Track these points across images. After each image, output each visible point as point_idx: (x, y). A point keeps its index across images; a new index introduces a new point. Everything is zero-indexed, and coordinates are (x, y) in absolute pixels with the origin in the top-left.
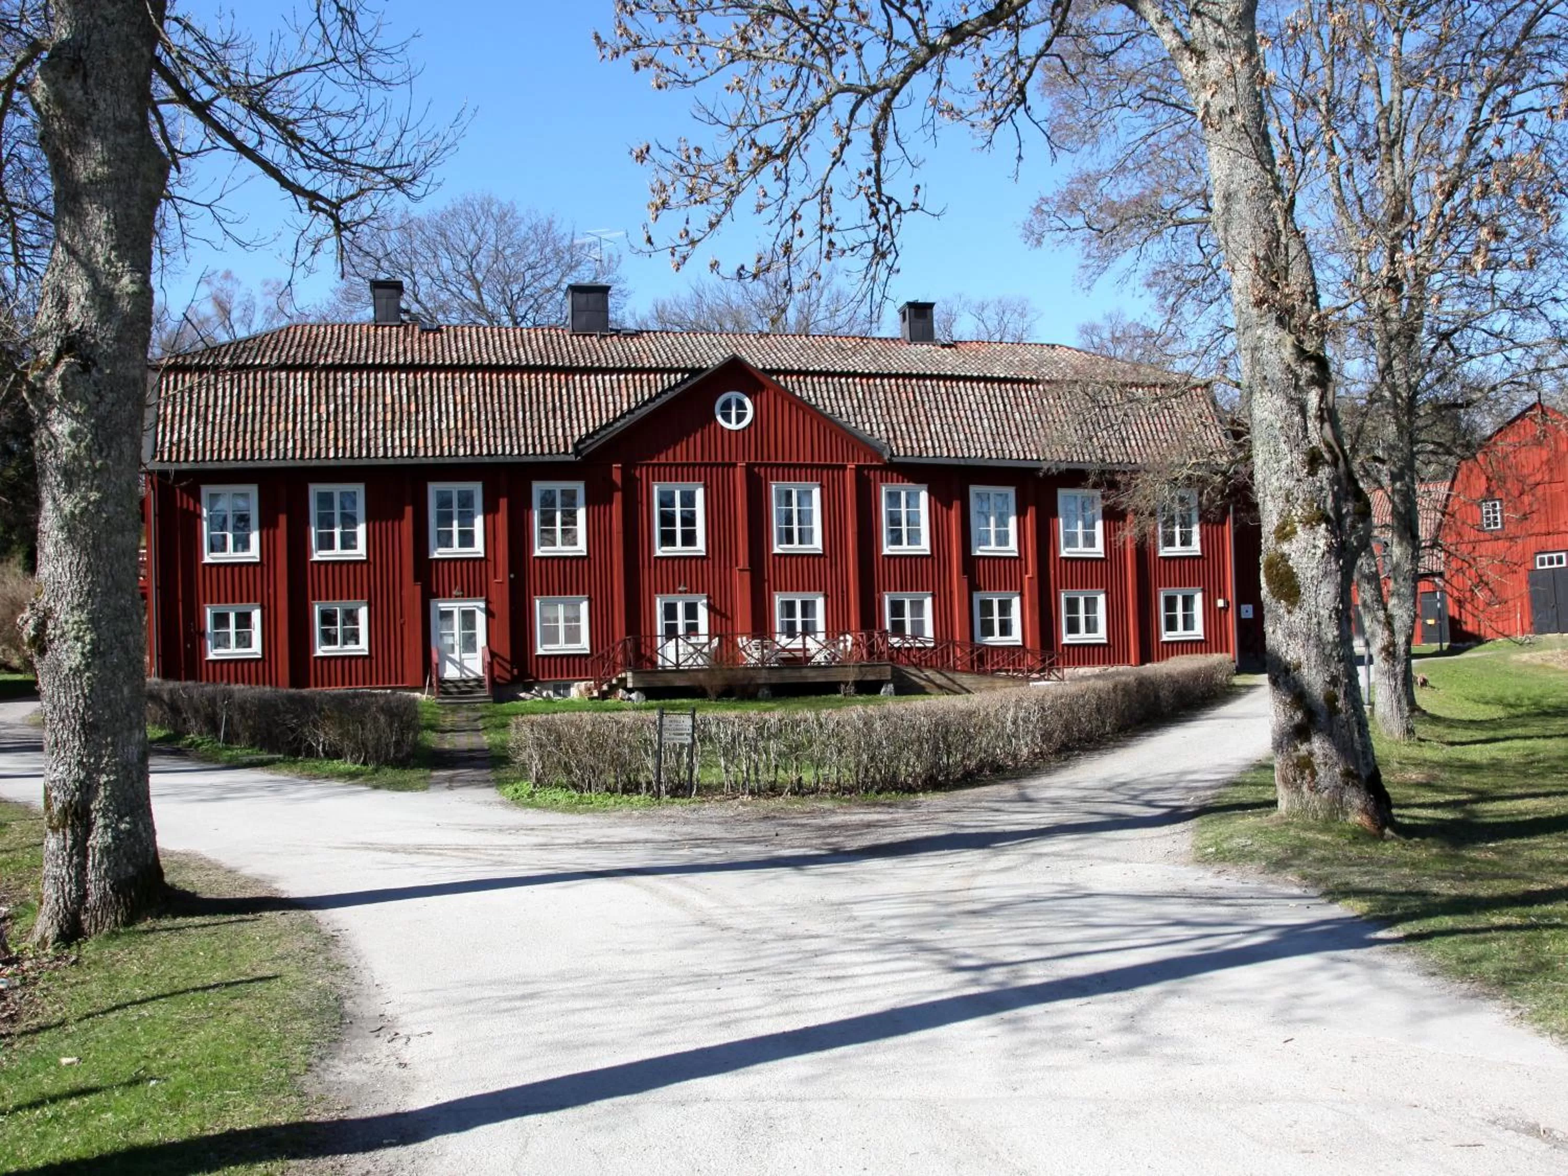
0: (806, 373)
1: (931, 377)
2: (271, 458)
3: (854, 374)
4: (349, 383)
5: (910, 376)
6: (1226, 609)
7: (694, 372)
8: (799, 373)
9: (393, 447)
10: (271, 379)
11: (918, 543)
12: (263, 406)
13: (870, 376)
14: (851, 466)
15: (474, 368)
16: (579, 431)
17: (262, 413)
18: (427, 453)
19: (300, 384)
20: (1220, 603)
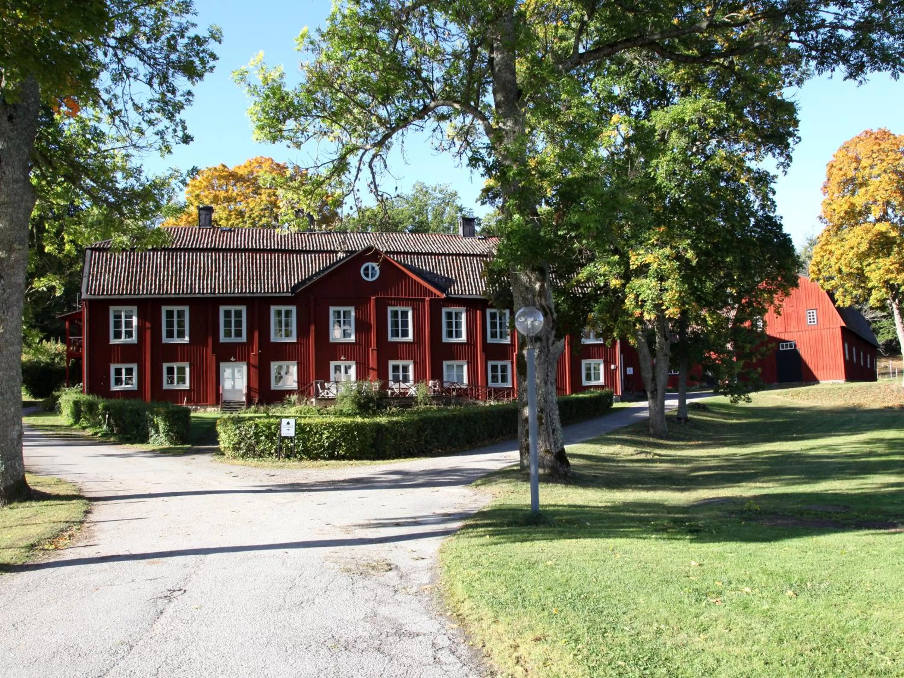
0: (408, 253)
1: (470, 255)
2: (143, 294)
3: (432, 254)
4: (184, 257)
5: (459, 255)
6: (616, 369)
7: (352, 252)
8: (404, 253)
9: (203, 288)
10: (146, 255)
11: (461, 336)
12: (141, 268)
13: (439, 254)
14: (428, 299)
15: (245, 250)
16: (294, 281)
17: (140, 272)
18: (219, 292)
19: (160, 258)
20: (613, 367)
